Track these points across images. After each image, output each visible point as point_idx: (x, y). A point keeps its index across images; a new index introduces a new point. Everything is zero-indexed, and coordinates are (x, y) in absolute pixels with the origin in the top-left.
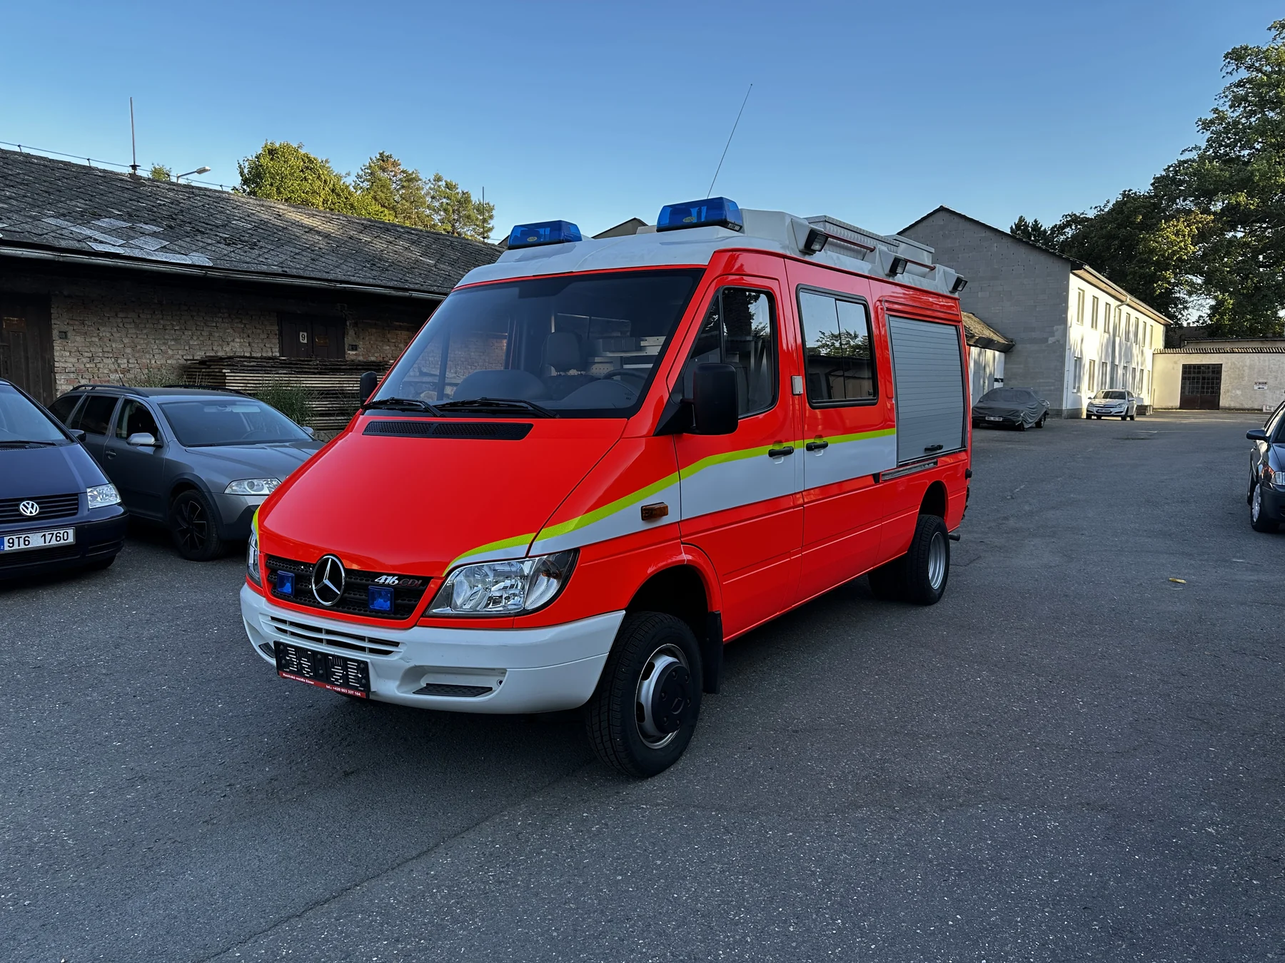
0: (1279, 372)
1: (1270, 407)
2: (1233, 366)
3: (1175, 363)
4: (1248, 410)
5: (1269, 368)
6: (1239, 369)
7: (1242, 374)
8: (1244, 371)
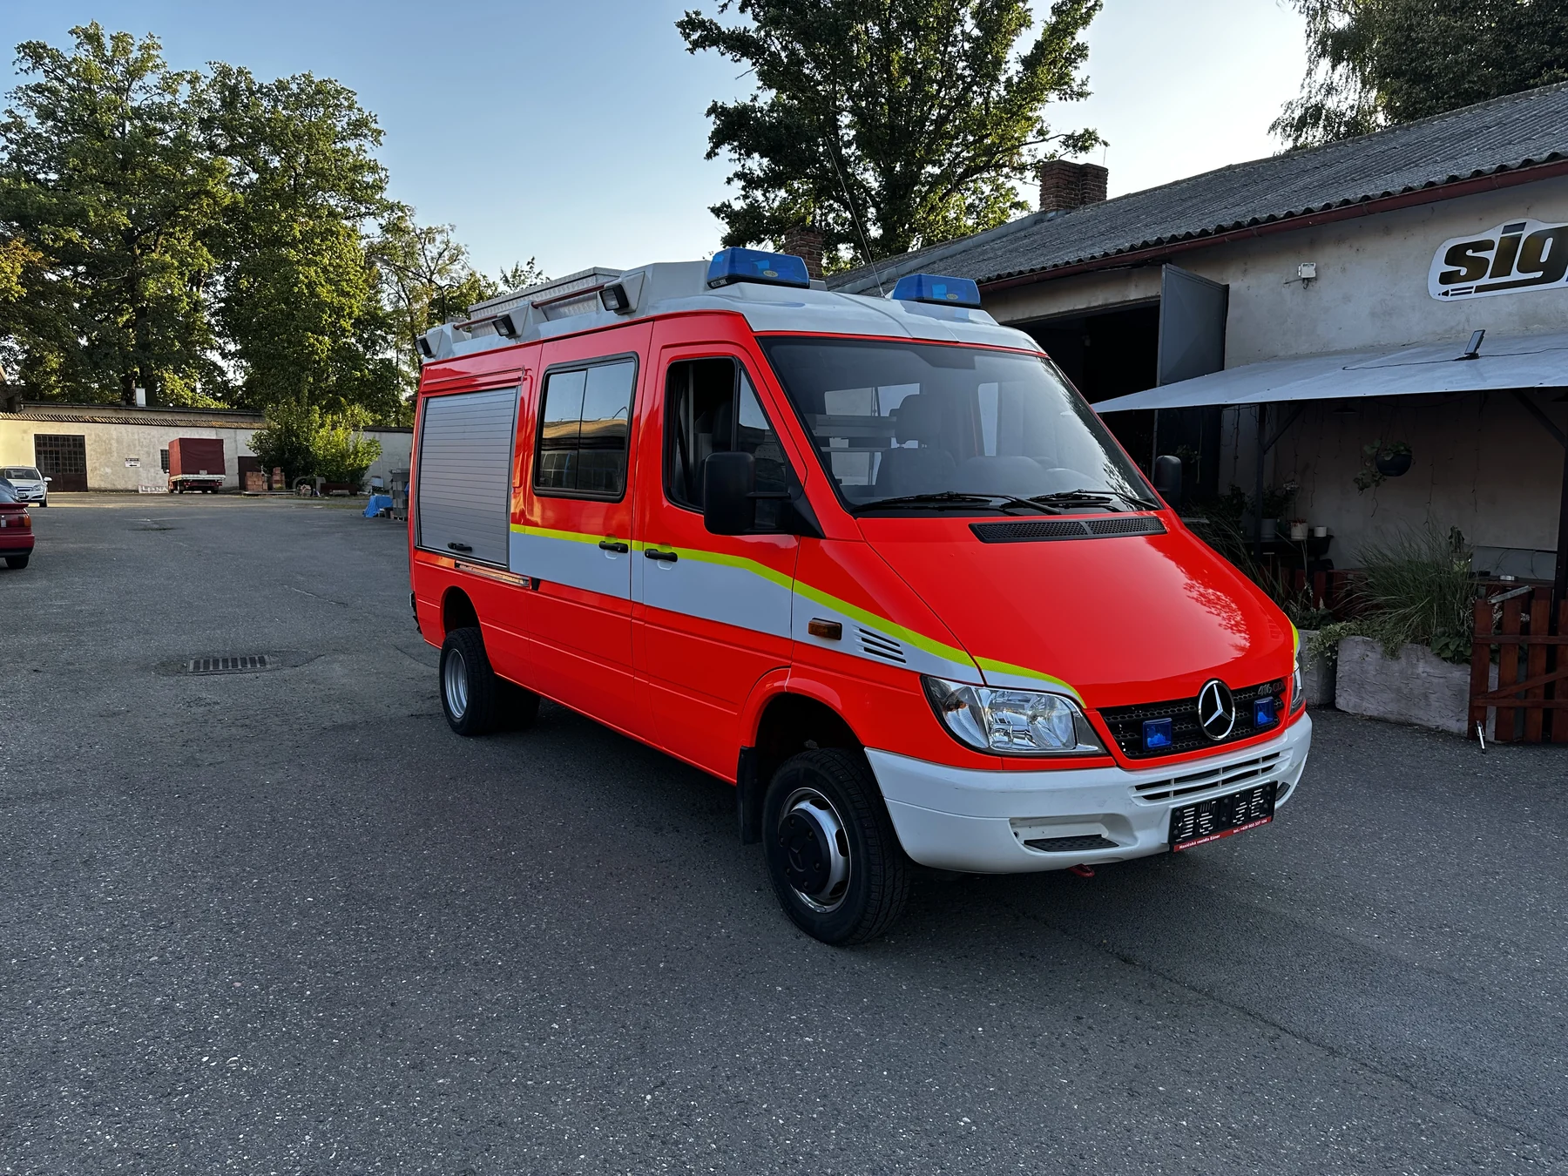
0: (151, 446)
1: (146, 487)
2: (98, 439)
3: (25, 432)
4: (122, 491)
5: (139, 443)
6: (105, 442)
7: (110, 448)
8: (111, 444)
